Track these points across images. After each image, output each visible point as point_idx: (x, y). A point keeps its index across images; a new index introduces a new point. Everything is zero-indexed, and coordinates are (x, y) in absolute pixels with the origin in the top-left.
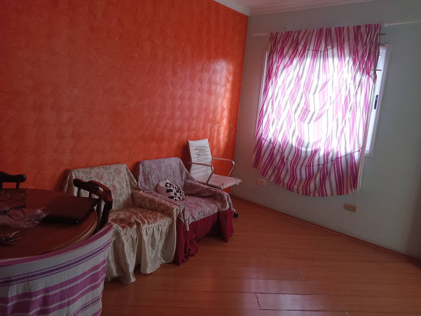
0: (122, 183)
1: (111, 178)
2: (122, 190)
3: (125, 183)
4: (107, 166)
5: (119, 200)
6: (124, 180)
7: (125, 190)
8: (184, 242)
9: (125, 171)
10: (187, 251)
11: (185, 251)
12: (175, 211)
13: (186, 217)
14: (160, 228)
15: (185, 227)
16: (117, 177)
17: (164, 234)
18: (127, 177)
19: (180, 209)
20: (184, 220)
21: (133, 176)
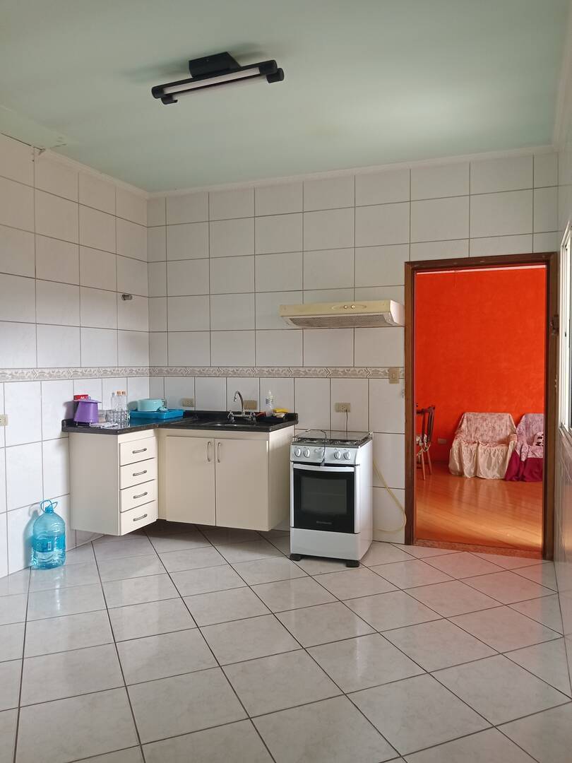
0: (502, 426)
2: (501, 432)
4: (493, 413)
5: (496, 438)
6: (505, 425)
8: (515, 468)
9: (507, 418)
10: (520, 475)
11: (517, 475)
12: (512, 443)
13: (522, 450)
14: (497, 452)
15: (520, 458)
16: (498, 422)
17: (501, 458)
18: (508, 423)
19: (519, 444)
20: (521, 452)
21: (513, 423)
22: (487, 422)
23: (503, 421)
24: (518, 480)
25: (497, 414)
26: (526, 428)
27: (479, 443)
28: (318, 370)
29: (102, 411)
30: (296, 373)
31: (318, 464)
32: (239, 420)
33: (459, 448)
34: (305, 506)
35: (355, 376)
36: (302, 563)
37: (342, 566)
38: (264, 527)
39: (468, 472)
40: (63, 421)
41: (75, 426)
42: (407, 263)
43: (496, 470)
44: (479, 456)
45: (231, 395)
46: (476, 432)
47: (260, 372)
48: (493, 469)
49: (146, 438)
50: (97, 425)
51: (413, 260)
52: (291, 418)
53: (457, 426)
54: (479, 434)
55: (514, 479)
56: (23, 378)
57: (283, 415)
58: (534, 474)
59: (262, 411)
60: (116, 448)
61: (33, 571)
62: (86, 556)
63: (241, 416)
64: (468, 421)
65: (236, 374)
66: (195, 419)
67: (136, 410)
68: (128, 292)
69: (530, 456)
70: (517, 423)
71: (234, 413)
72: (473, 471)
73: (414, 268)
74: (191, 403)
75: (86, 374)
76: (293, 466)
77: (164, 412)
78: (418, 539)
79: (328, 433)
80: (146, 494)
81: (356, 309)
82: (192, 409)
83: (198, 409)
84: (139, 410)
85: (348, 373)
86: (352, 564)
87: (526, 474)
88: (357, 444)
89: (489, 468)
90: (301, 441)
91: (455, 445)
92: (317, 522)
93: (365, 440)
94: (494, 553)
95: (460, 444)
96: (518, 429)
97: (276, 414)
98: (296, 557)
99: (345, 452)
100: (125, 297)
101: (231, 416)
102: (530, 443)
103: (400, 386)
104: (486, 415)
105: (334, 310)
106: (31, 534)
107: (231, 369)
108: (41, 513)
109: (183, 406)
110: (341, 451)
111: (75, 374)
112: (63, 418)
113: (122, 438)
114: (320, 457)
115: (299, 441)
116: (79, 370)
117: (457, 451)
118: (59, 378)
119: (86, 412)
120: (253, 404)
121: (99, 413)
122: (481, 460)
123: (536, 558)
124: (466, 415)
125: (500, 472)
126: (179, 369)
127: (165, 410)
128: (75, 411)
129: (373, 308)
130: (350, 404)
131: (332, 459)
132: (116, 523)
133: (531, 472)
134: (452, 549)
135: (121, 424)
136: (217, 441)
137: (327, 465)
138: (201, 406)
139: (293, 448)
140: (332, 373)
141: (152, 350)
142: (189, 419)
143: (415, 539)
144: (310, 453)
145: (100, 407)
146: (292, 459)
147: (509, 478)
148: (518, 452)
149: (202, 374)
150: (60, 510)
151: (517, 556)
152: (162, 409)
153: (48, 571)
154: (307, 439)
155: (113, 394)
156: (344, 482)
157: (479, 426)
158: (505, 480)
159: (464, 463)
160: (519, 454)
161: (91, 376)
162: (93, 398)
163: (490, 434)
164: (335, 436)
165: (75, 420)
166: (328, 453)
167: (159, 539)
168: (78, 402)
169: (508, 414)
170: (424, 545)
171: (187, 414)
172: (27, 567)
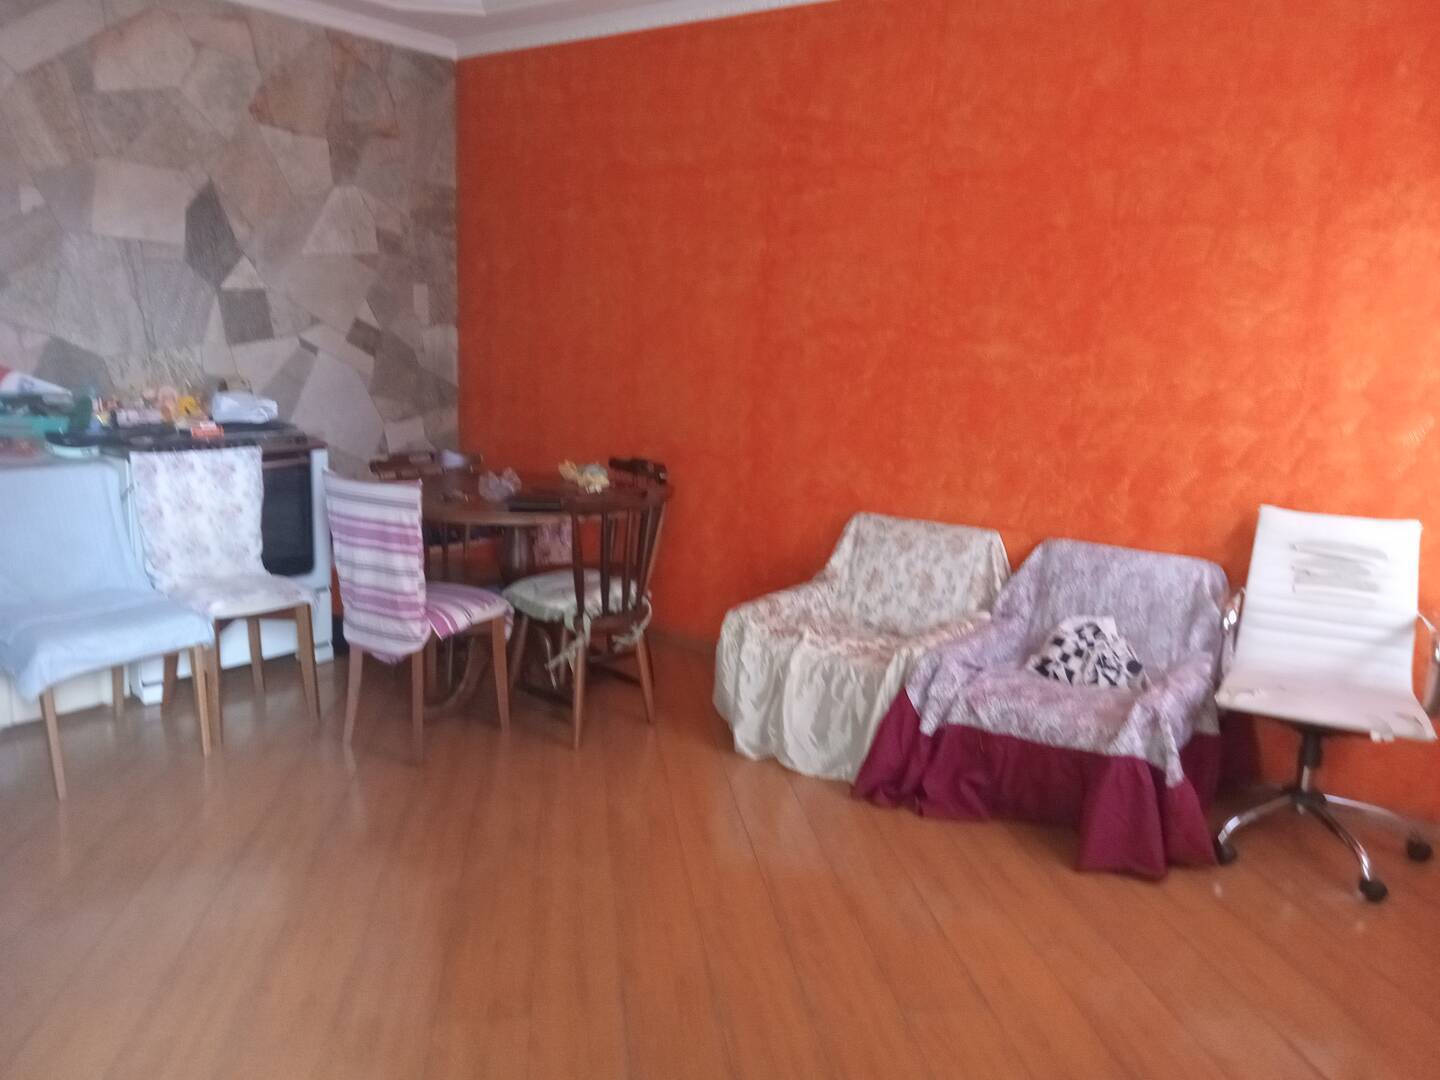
0: (956, 576)
1: (932, 555)
2: (948, 595)
3: (967, 581)
4: (939, 525)
5: (926, 616)
6: (967, 575)
7: (957, 598)
8: (894, 759)
9: (986, 548)
11: (898, 784)
12: (902, 656)
13: (934, 690)
14: (853, 682)
15: (917, 720)
16: (948, 561)
17: (863, 704)
18: (981, 568)
19: (924, 664)
21: (998, 566)
22: (912, 555)
23: (965, 558)
24: (897, 802)
25: (948, 533)
46: (869, 588)
54: (878, 596)
55: (881, 796)
58: (965, 788)
64: (855, 544)
69: (958, 717)
96: (1007, 593)
104: (915, 530)
124: (854, 523)
133: (954, 780)
147: (867, 787)
157: (883, 566)
158: (853, 791)
160: (916, 703)
163: (914, 599)
169: (992, 535)
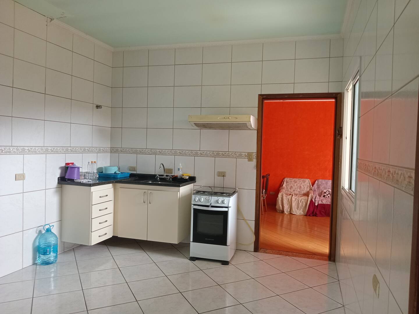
0: (305, 186)
1: (300, 183)
2: (304, 189)
3: (306, 186)
4: (300, 179)
5: (301, 192)
6: (306, 185)
7: (305, 189)
8: (312, 209)
9: (308, 182)
10: (314, 213)
11: (313, 213)
12: (310, 195)
13: (316, 199)
14: (302, 200)
15: (315, 204)
16: (303, 184)
17: (304, 203)
18: (308, 184)
19: (314, 196)
20: (315, 201)
21: (311, 184)
22: (297, 183)
23: (305, 183)
24: (313, 216)
25: (302, 179)
26: (318, 188)
27: (292, 195)
28: (208, 152)
29: (82, 172)
30: (195, 154)
31: (208, 206)
32: (162, 180)
33: (282, 198)
34: (200, 229)
35: (229, 156)
36: (197, 262)
37: (219, 264)
38: (175, 241)
39: (286, 210)
40: (58, 178)
41: (66, 181)
42: (260, 95)
43: (302, 210)
44: (293, 202)
45: (158, 164)
46: (291, 189)
47: (175, 153)
48: (300, 210)
49: (108, 189)
50: (79, 181)
51: (263, 93)
52: (192, 179)
53: (281, 185)
54: (293, 190)
55: (311, 215)
56: (36, 152)
57: (187, 178)
58: (322, 213)
59: (176, 175)
60: (90, 194)
61: (37, 266)
62: (70, 257)
63: (163, 177)
64: (286, 183)
65: (161, 153)
66: (136, 178)
67: (102, 172)
68: (99, 104)
69: (320, 203)
70: (313, 184)
71: (159, 175)
72: (289, 210)
73: (263, 98)
74: (134, 169)
75: (73, 151)
76: (193, 207)
77: (119, 174)
78: (261, 248)
79: (213, 188)
80: (106, 221)
81: (232, 119)
82: (135, 172)
83: (138, 172)
84: (104, 172)
85: (226, 155)
86: (225, 263)
87: (318, 213)
88: (230, 195)
89: (298, 209)
90: (198, 192)
91: (280, 196)
92: (206, 239)
93: (234, 193)
94: (302, 257)
95: (282, 195)
96: (313, 188)
97: (184, 177)
98: (193, 259)
99: (223, 199)
100: (98, 107)
101: (157, 177)
102: (320, 196)
103: (254, 163)
104: (297, 180)
105: (219, 119)
106: (37, 244)
107: (158, 151)
108: (44, 232)
109: (130, 170)
110: (220, 199)
111: (67, 150)
112: (59, 176)
113: (93, 189)
114: (208, 202)
115: (197, 193)
116: (69, 148)
117: (281, 199)
118: (57, 152)
119: (72, 173)
120: (170, 171)
121: (80, 174)
122: (294, 204)
123: (325, 260)
124: (285, 180)
125: (303, 211)
126: (128, 149)
127: (119, 172)
128: (66, 172)
129: (240, 119)
130: (225, 172)
131: (215, 203)
132: (89, 237)
133: (320, 212)
134: (280, 254)
135: (93, 180)
136: (149, 191)
137: (212, 207)
138: (140, 171)
139: (193, 197)
140: (217, 155)
141: (112, 138)
142: (133, 179)
143: (259, 249)
144: (203, 199)
145: (81, 170)
146: (193, 203)
147: (308, 215)
148: (314, 200)
149: (141, 153)
150: (55, 230)
151: (316, 259)
152: (118, 172)
153: (46, 266)
154: (201, 191)
155: (89, 162)
156: (222, 217)
157: (293, 186)
158: (306, 215)
159: (285, 205)
160: (314, 201)
161: (76, 152)
162: (77, 164)
163: (299, 190)
164: (216, 190)
165: (66, 177)
166: (213, 200)
167: (113, 247)
168: (68, 167)
169: (308, 180)
170: (265, 252)
171: (132, 175)
172: (34, 264)
